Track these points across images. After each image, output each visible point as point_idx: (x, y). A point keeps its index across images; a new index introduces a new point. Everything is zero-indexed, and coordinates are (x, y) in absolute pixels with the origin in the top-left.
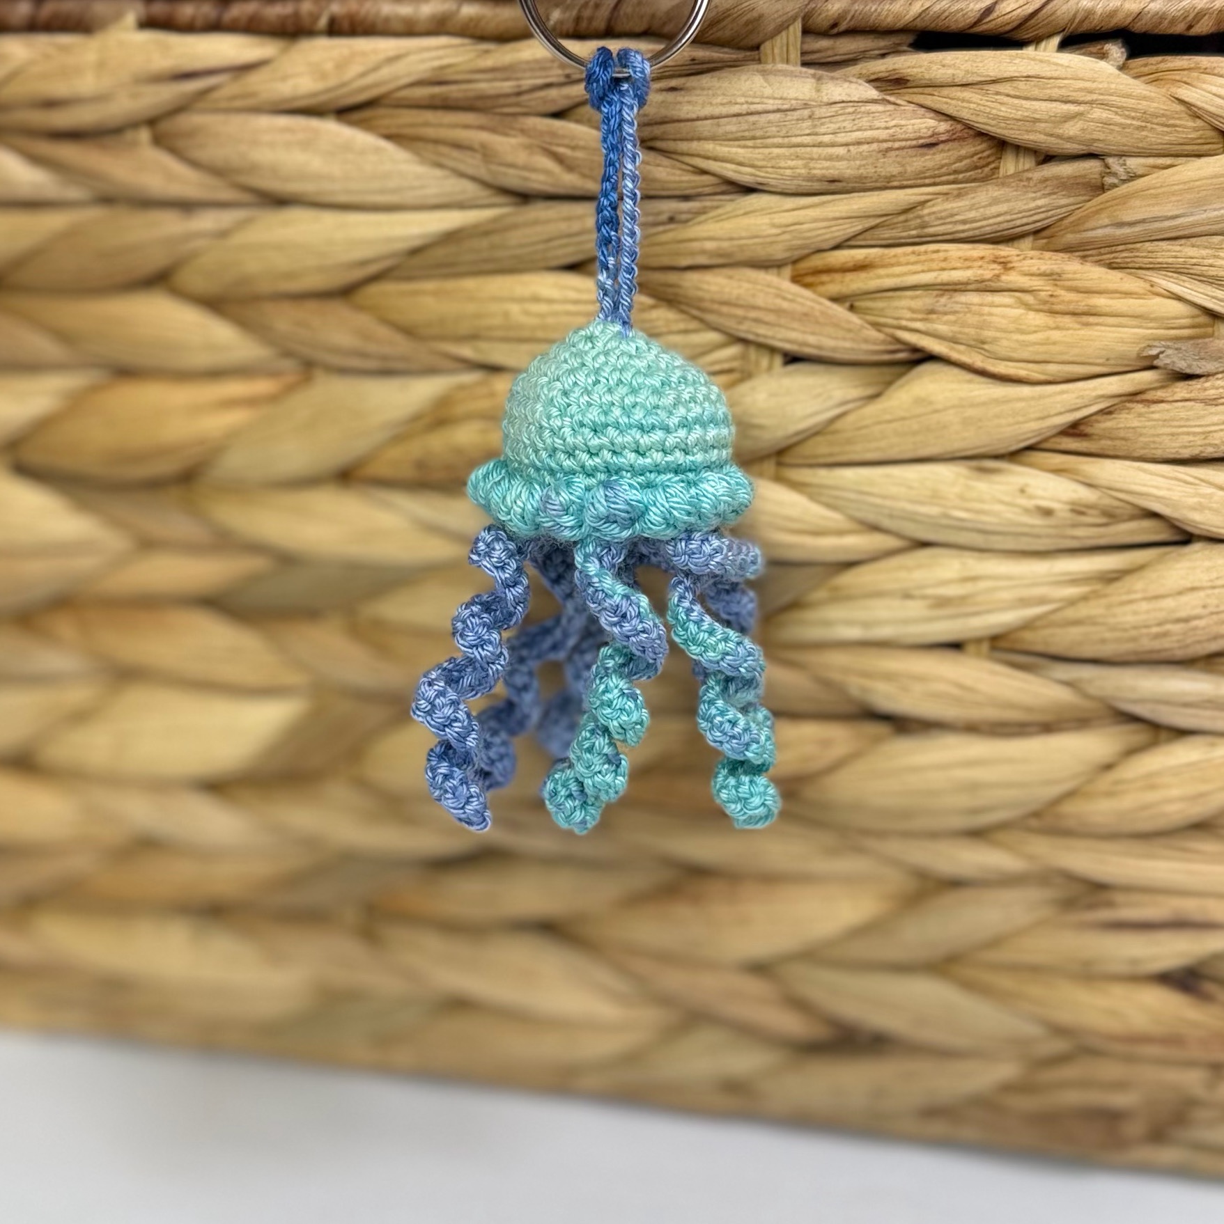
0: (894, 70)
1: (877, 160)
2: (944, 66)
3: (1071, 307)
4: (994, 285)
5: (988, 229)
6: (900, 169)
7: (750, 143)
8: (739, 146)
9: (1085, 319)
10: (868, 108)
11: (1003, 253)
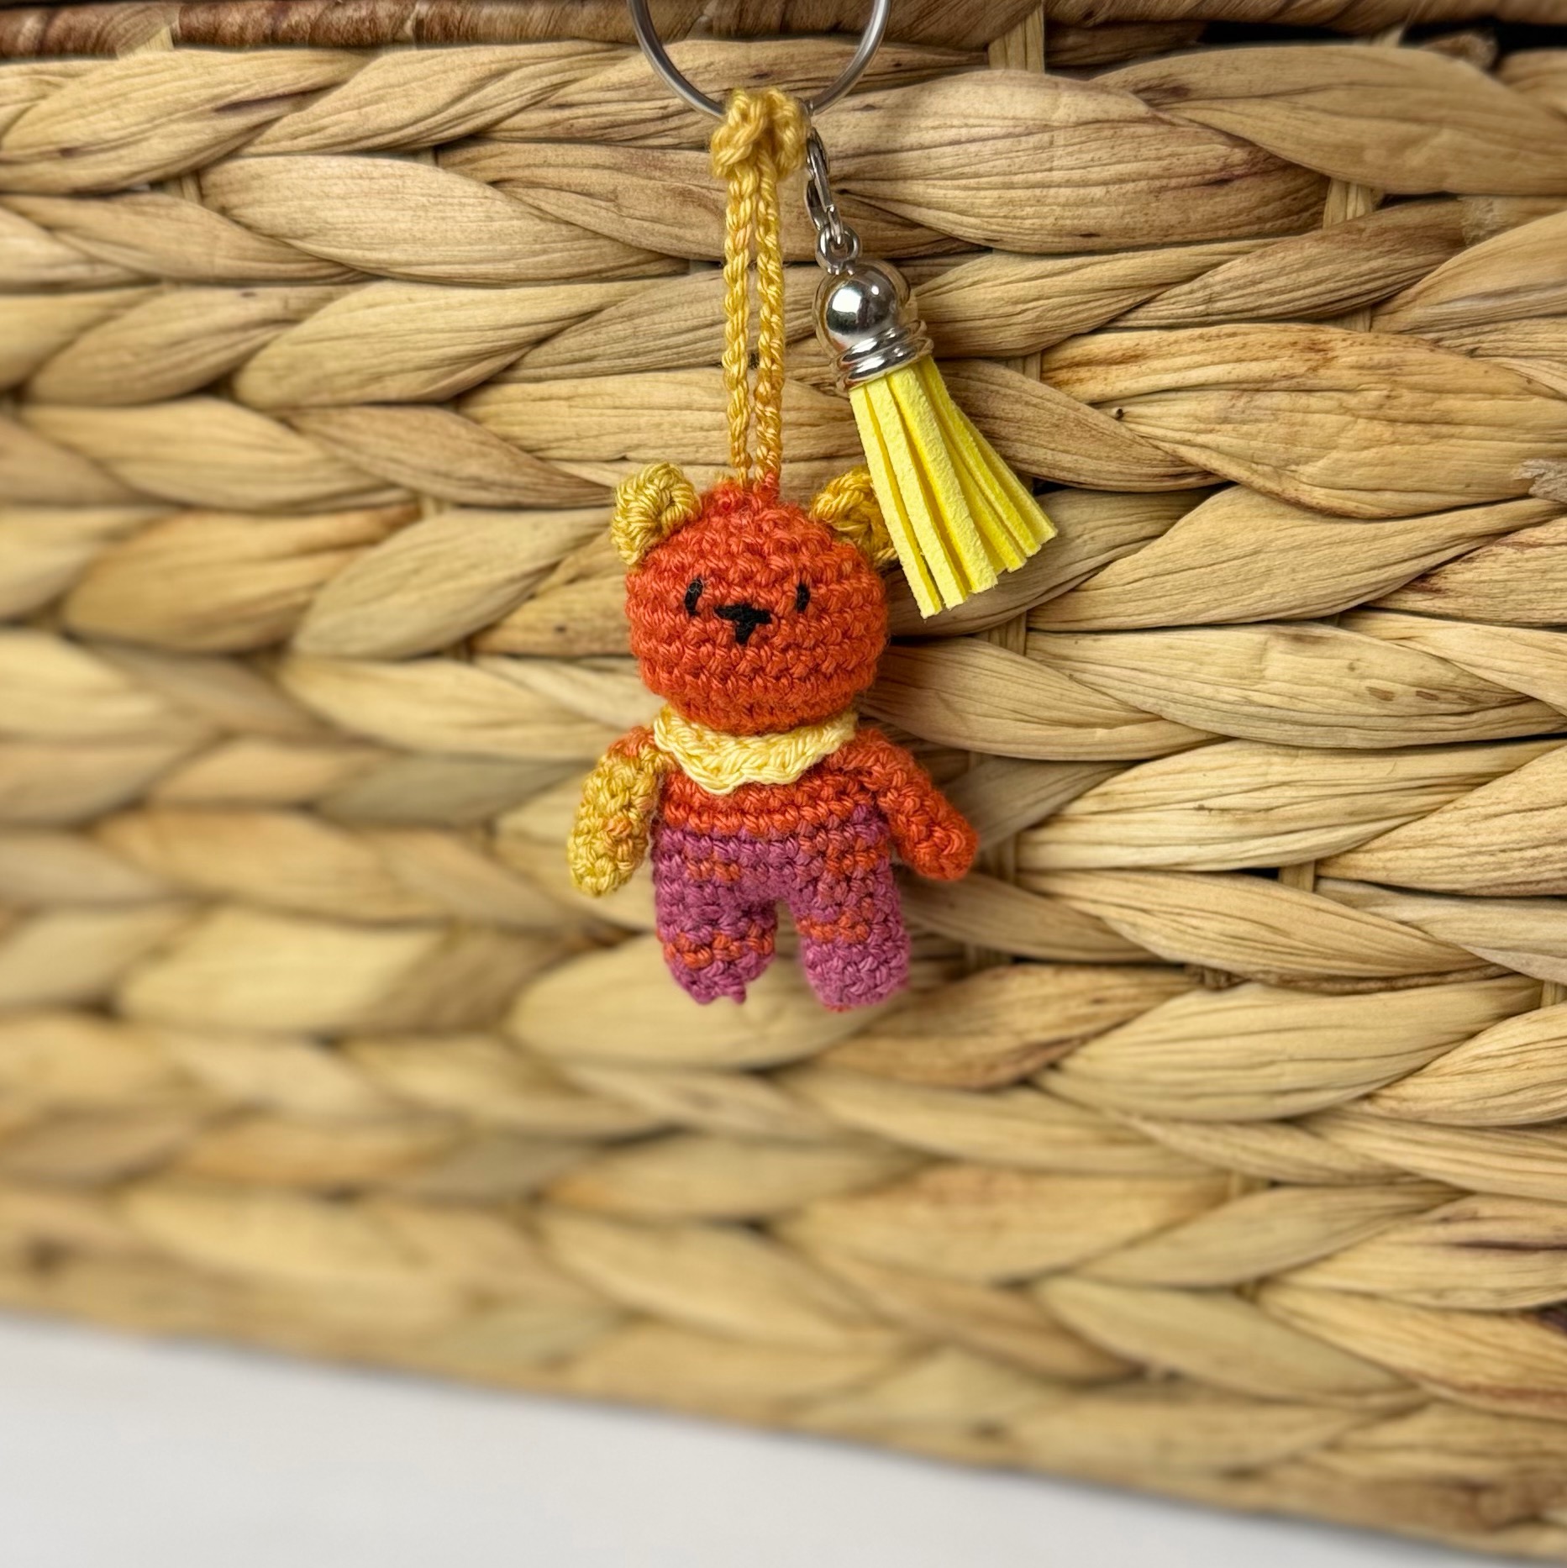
0: (1170, 75)
1: (1148, 204)
2: (1237, 69)
3: (1417, 413)
4: (1311, 382)
5: (1304, 303)
6: (1180, 217)
7: (972, 182)
8: (958, 188)
9: (1436, 428)
10: (1132, 130)
11: (1322, 337)
